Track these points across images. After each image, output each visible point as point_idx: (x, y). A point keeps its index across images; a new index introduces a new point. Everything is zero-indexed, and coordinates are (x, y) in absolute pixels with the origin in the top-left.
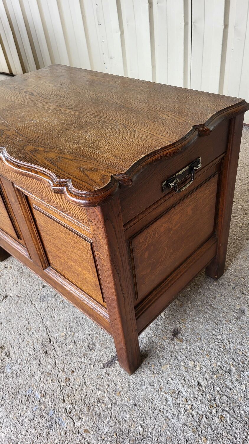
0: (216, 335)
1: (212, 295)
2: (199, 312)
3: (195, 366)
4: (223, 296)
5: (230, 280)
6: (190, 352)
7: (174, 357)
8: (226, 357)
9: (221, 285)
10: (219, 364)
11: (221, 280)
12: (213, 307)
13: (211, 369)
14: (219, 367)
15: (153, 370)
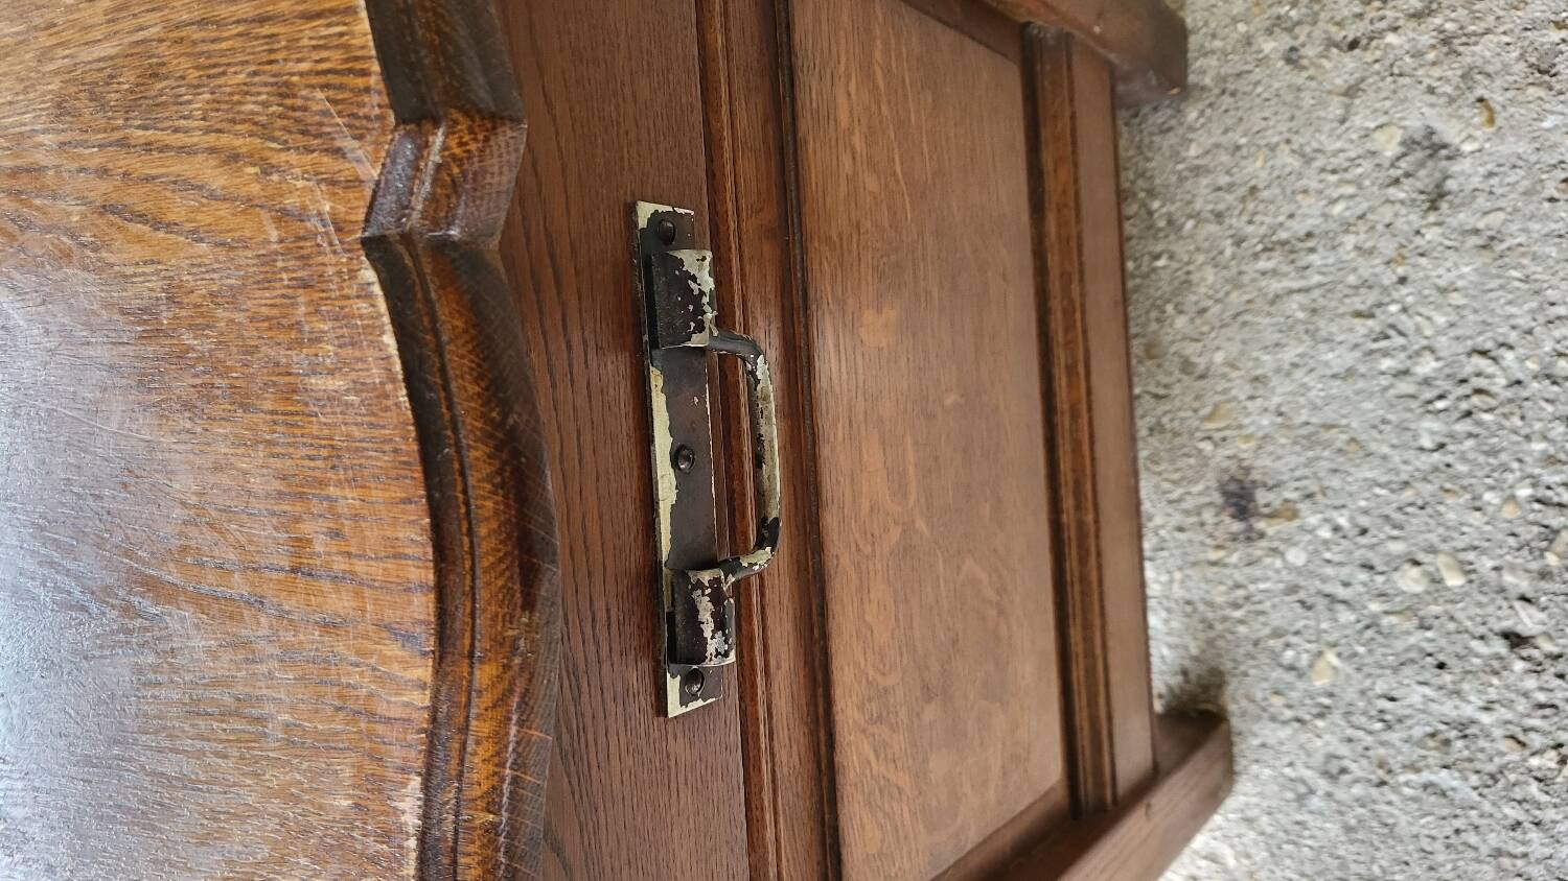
0: (1406, 372)
1: (1230, 187)
2: (1245, 324)
3: (1436, 580)
4: (1277, 144)
5: (1242, 27)
6: (1364, 532)
7: (1321, 603)
8: (1528, 438)
9: (1223, 92)
10: (1524, 492)
11: (1203, 72)
12: (1283, 243)
13: (1512, 541)
14: (1537, 506)
15: (1288, 714)
